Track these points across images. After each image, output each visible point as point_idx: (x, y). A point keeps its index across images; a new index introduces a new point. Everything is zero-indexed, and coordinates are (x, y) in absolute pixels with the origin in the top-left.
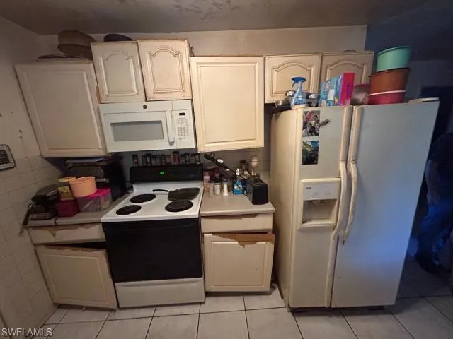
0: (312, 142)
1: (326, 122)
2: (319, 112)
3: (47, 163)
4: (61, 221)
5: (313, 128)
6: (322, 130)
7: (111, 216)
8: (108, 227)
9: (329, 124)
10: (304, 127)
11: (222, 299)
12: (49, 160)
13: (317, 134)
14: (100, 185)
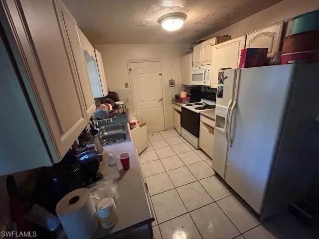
0: (221, 87)
1: (226, 78)
2: (224, 72)
3: (183, 86)
4: (178, 103)
5: (221, 80)
6: (225, 81)
7: (184, 105)
8: (183, 108)
9: (227, 79)
10: (219, 80)
11: (203, 153)
12: (184, 85)
13: (223, 83)
14: (188, 96)
